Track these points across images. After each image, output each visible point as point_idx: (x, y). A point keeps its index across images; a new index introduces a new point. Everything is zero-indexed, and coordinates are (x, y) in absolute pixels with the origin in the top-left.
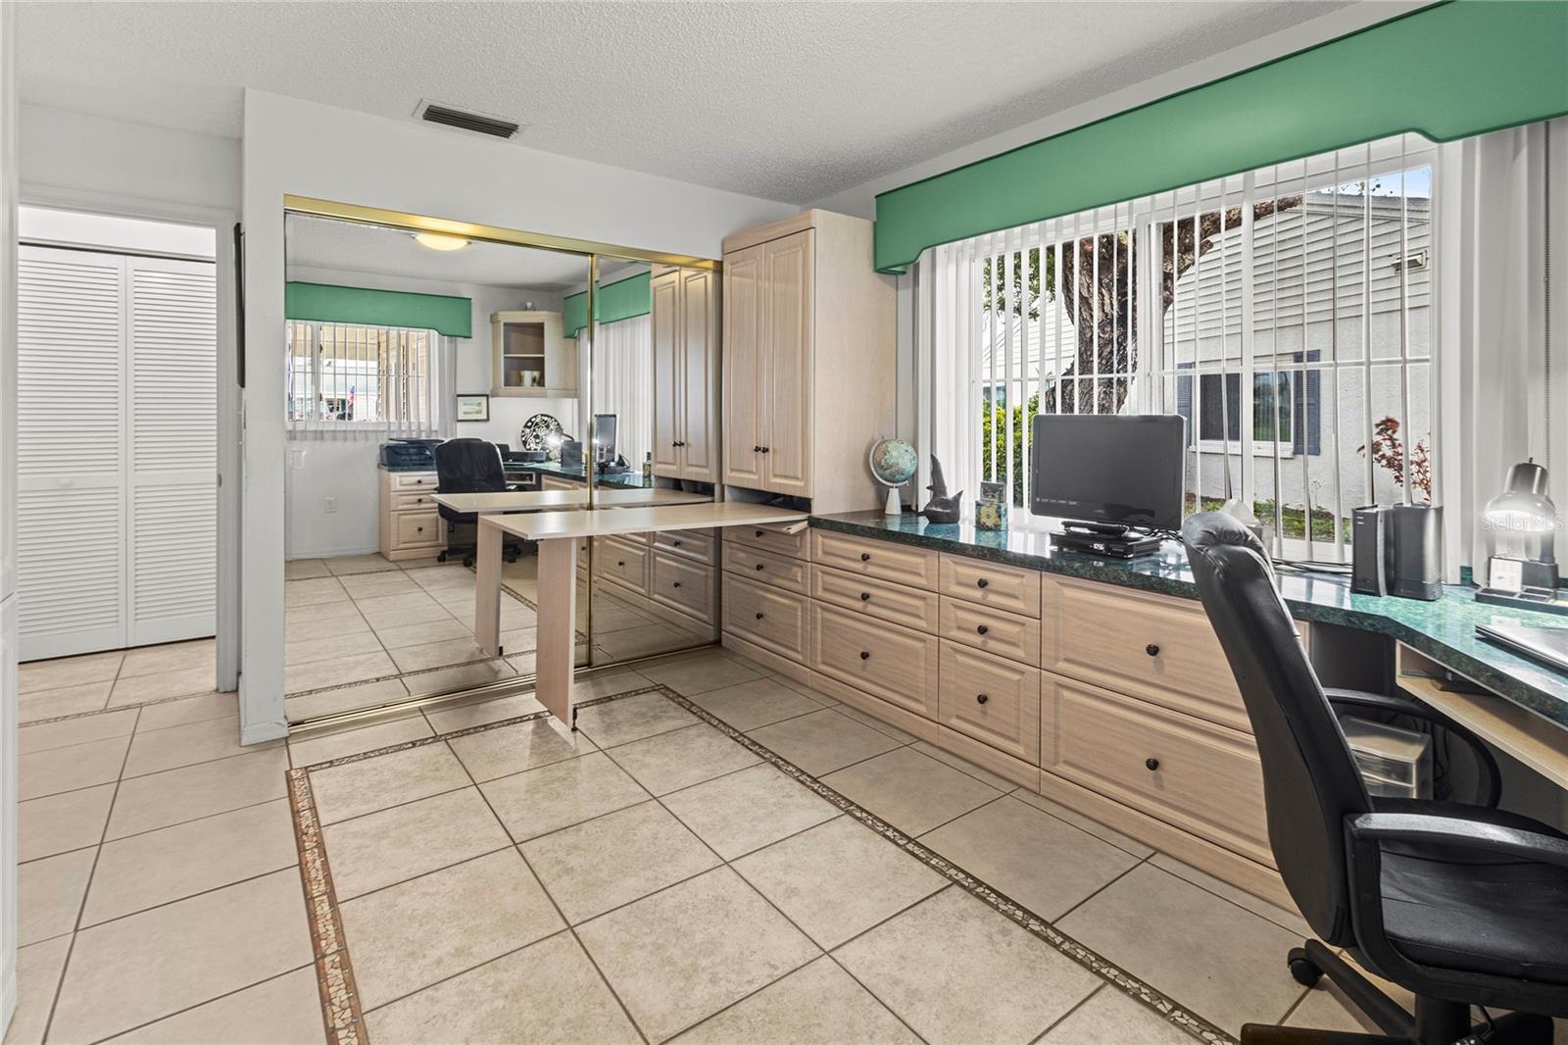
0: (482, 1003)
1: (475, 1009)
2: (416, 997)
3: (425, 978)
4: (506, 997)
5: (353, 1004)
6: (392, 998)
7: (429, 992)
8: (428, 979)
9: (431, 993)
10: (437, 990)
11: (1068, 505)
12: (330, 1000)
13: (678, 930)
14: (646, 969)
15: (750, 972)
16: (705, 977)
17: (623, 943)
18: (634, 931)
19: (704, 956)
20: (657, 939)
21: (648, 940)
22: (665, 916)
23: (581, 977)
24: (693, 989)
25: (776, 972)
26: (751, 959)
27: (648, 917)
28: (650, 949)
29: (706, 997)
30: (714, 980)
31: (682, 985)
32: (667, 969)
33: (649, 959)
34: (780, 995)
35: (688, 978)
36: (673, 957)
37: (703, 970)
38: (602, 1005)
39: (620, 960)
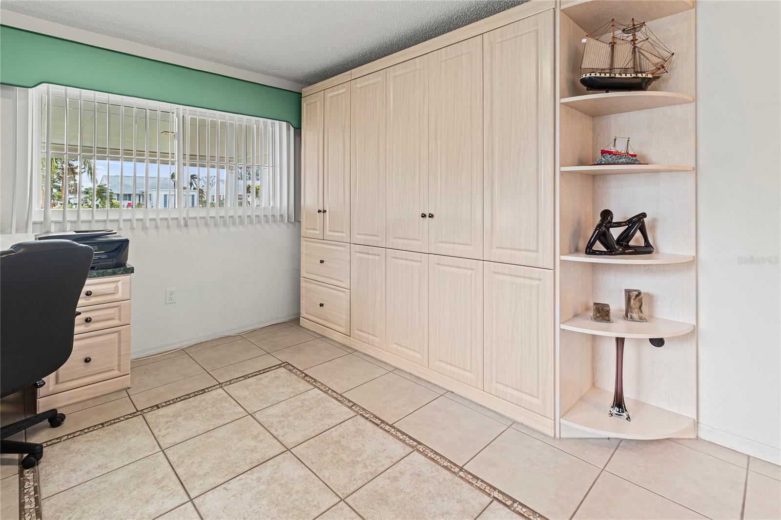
13: (277, 505)
14: (294, 480)
15: (239, 484)
16: (263, 480)
17: (309, 493)
18: (304, 502)
19: (263, 490)
20: (290, 498)
21: (295, 497)
22: (286, 514)
23: (327, 474)
24: (270, 473)
25: (225, 486)
26: (237, 492)
27: (296, 513)
28: (294, 491)
29: (264, 471)
30: (259, 479)
31: (275, 475)
32: (283, 482)
33: (293, 485)
34: (227, 475)
35: (272, 478)
36: (280, 488)
37: (264, 483)
38: (313, 463)
39: (309, 484)
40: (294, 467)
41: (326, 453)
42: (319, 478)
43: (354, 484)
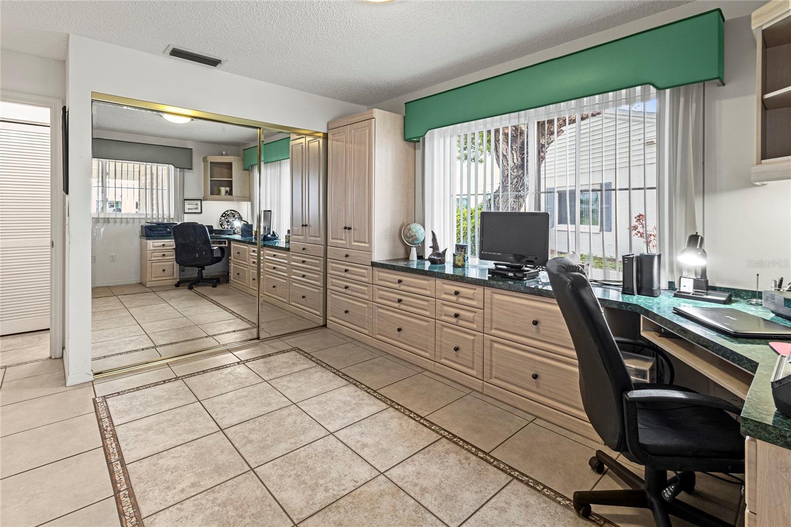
0: (207, 509)
1: (203, 512)
2: (171, 509)
3: (176, 499)
4: (219, 505)
5: (136, 514)
6: (158, 510)
7: (178, 506)
8: (177, 499)
10: (182, 504)
11: (498, 255)
12: (124, 513)
13: (308, 467)
14: (292, 487)
15: (344, 485)
16: (322, 488)
17: (279, 475)
18: (285, 469)
19: (321, 479)
20: (297, 472)
21: (292, 473)
22: (301, 461)
23: (258, 493)
24: (316, 495)
25: (357, 484)
26: (345, 478)
27: (292, 461)
28: (293, 477)
29: (323, 498)
30: (326, 490)
31: (310, 493)
32: (303, 486)
33: (293, 482)
34: (360, 494)
35: (313, 490)
36: (305, 480)
37: (321, 485)
38: (270, 505)
39: (279, 483)
40: (290, 500)
41: (252, 517)
42: (267, 488)
43: (236, 482)
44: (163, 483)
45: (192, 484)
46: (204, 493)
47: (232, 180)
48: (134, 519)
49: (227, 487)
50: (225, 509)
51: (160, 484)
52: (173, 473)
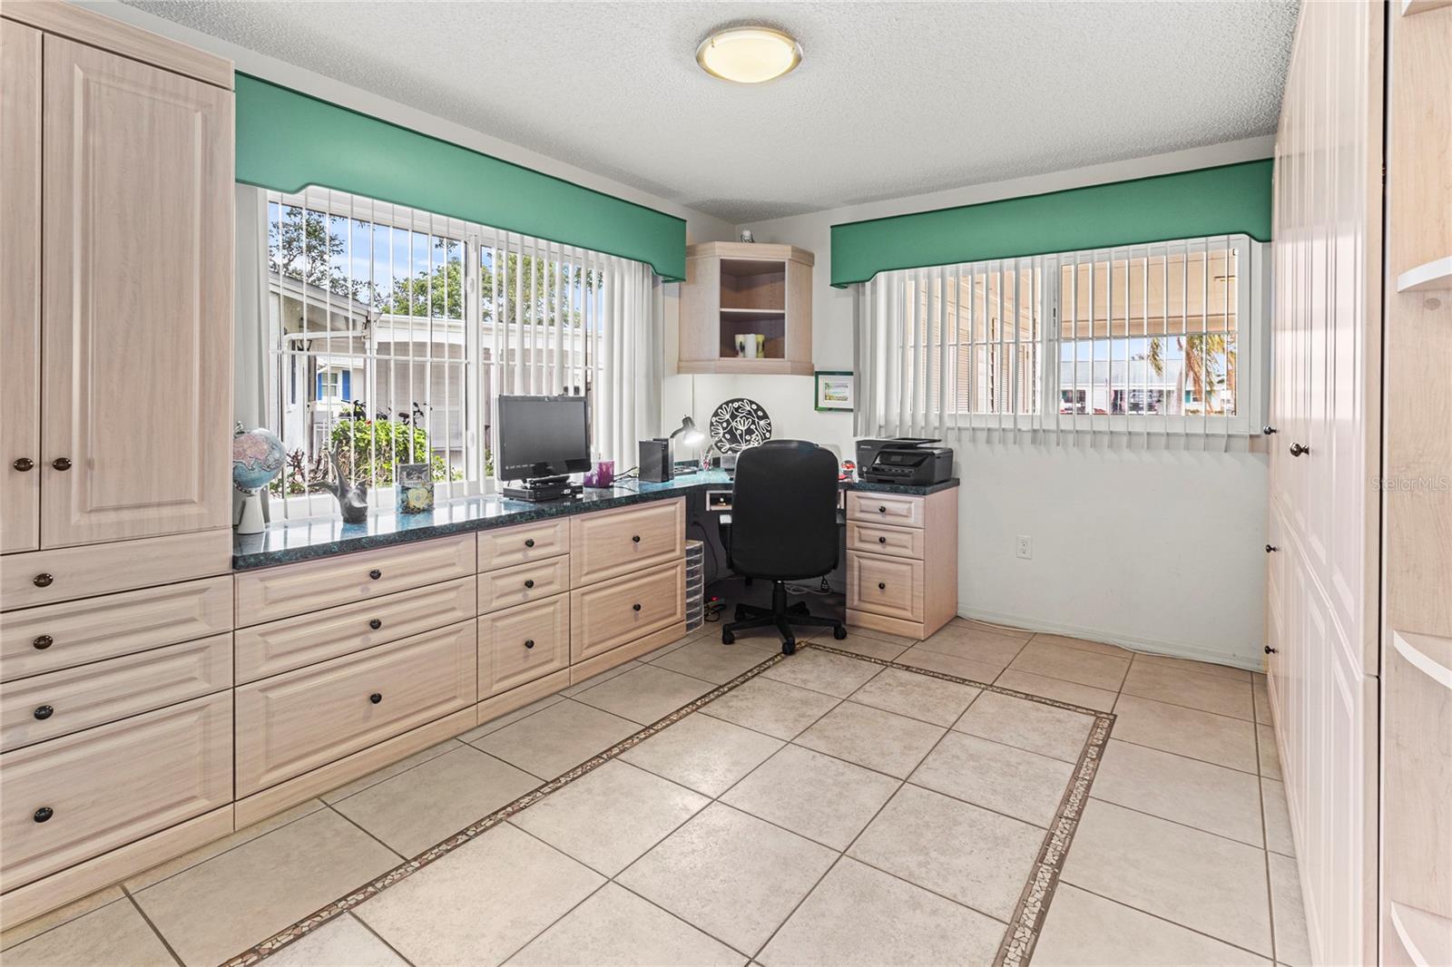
0: (942, 864)
1: (948, 864)
2: (970, 904)
3: (953, 910)
4: (927, 854)
5: (1010, 939)
6: (983, 917)
7: (960, 899)
8: (952, 907)
9: (960, 898)
10: (955, 896)
11: (522, 468)
12: (1022, 958)
38: (894, 809)
43: (878, 859)
44: (939, 953)
45: (914, 910)
46: (919, 883)
47: (721, 307)
48: (1018, 935)
49: (893, 864)
50: (927, 846)
51: (944, 956)
52: (913, 956)
